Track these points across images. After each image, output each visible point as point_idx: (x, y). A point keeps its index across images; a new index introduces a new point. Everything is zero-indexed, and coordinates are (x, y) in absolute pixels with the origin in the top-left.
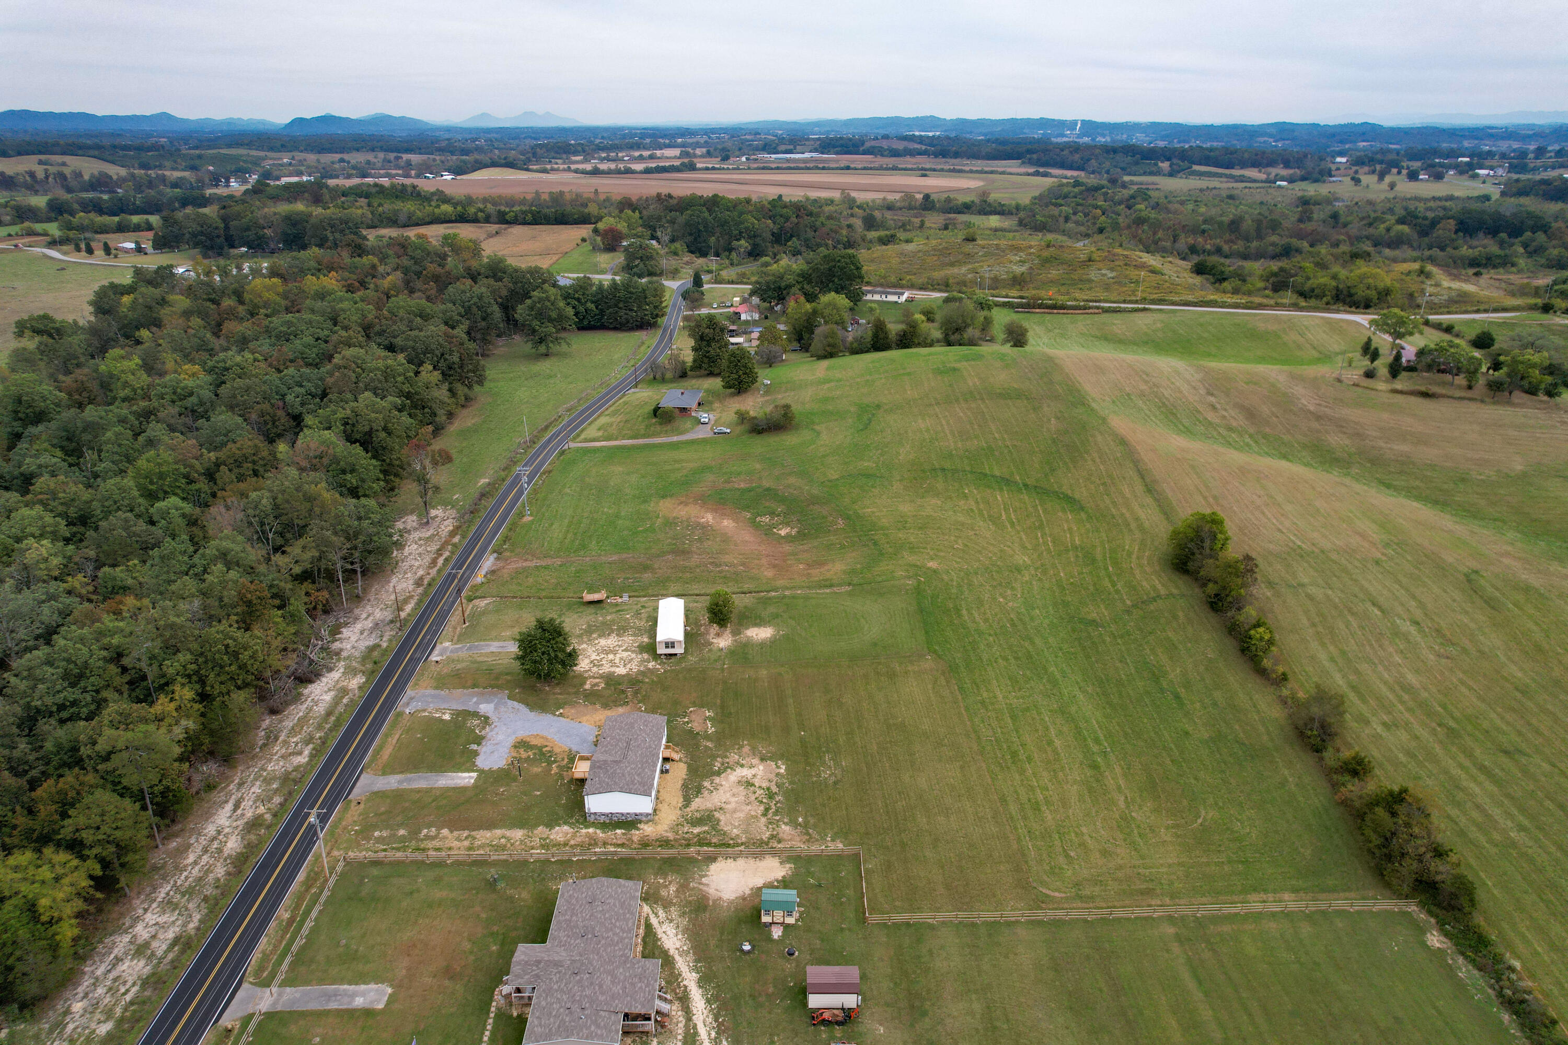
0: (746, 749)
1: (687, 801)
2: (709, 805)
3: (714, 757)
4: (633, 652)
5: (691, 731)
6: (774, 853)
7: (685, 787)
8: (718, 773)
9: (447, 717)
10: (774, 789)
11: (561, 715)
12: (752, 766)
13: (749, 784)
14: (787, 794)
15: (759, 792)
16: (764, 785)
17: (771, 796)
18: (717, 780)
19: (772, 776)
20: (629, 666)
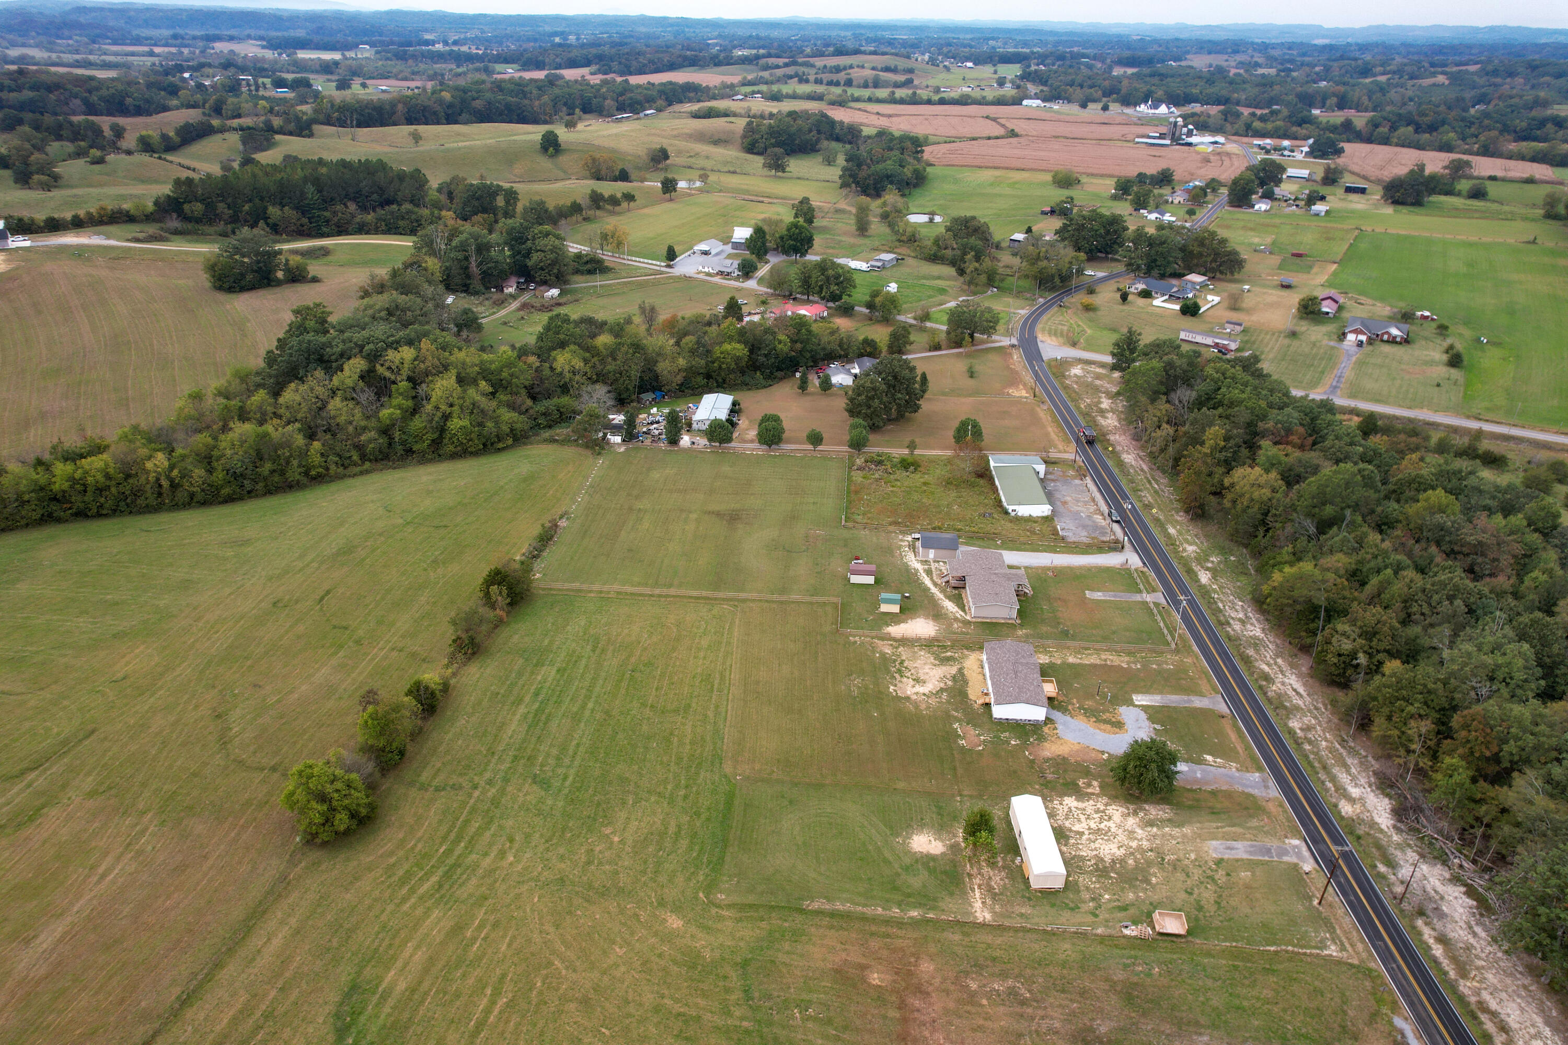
0: (923, 706)
1: (960, 671)
2: (944, 668)
3: (948, 702)
4: (1071, 830)
5: (975, 726)
6: (895, 640)
7: (966, 682)
8: (942, 690)
9: (1209, 758)
10: (897, 675)
11: (1103, 752)
12: (917, 693)
13: (917, 680)
14: (888, 671)
15: (909, 674)
16: (905, 680)
17: (899, 671)
18: (942, 685)
19: (899, 685)
20: (1066, 809)
